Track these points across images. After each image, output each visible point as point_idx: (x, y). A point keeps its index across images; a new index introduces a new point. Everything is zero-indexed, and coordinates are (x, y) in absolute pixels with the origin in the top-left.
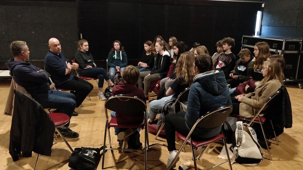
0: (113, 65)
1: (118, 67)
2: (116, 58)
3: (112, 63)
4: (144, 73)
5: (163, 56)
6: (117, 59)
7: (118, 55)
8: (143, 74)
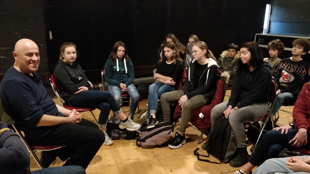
0: (114, 81)
1: (122, 85)
2: (118, 70)
3: (112, 78)
4: (173, 94)
5: (209, 66)
6: (120, 71)
7: (121, 65)
8: (171, 96)
